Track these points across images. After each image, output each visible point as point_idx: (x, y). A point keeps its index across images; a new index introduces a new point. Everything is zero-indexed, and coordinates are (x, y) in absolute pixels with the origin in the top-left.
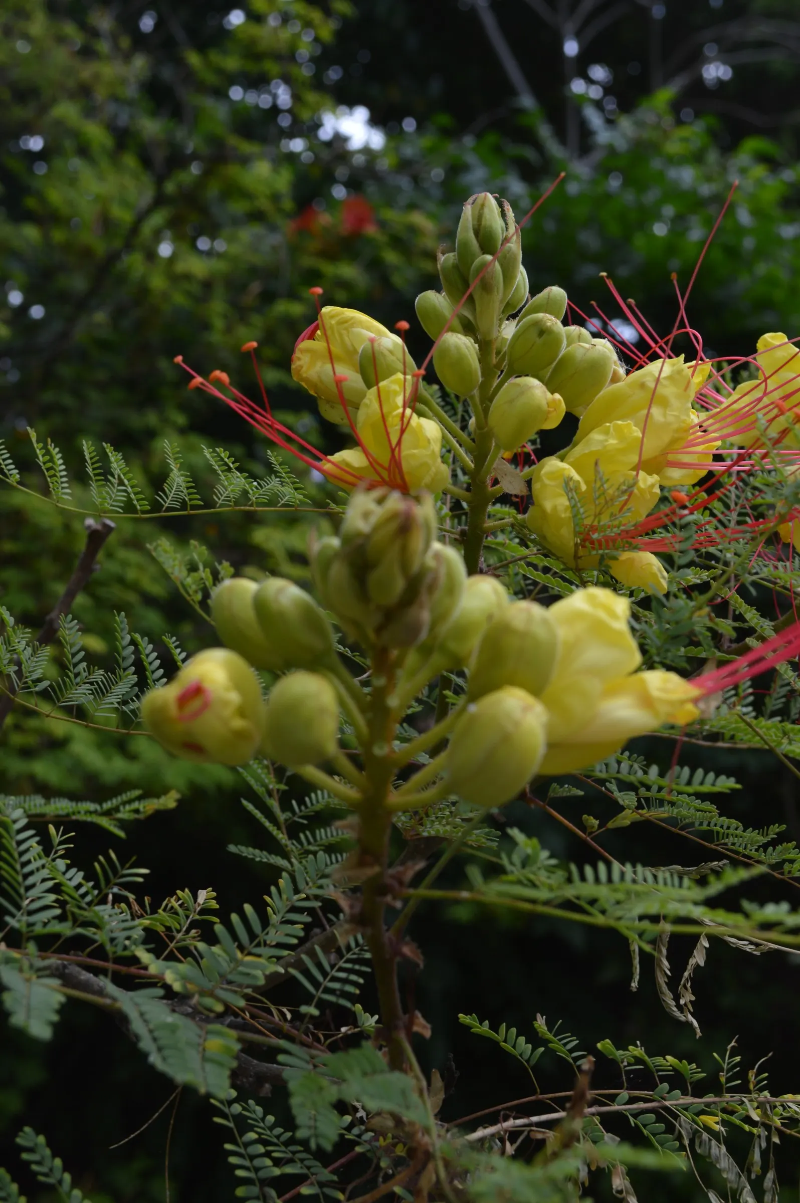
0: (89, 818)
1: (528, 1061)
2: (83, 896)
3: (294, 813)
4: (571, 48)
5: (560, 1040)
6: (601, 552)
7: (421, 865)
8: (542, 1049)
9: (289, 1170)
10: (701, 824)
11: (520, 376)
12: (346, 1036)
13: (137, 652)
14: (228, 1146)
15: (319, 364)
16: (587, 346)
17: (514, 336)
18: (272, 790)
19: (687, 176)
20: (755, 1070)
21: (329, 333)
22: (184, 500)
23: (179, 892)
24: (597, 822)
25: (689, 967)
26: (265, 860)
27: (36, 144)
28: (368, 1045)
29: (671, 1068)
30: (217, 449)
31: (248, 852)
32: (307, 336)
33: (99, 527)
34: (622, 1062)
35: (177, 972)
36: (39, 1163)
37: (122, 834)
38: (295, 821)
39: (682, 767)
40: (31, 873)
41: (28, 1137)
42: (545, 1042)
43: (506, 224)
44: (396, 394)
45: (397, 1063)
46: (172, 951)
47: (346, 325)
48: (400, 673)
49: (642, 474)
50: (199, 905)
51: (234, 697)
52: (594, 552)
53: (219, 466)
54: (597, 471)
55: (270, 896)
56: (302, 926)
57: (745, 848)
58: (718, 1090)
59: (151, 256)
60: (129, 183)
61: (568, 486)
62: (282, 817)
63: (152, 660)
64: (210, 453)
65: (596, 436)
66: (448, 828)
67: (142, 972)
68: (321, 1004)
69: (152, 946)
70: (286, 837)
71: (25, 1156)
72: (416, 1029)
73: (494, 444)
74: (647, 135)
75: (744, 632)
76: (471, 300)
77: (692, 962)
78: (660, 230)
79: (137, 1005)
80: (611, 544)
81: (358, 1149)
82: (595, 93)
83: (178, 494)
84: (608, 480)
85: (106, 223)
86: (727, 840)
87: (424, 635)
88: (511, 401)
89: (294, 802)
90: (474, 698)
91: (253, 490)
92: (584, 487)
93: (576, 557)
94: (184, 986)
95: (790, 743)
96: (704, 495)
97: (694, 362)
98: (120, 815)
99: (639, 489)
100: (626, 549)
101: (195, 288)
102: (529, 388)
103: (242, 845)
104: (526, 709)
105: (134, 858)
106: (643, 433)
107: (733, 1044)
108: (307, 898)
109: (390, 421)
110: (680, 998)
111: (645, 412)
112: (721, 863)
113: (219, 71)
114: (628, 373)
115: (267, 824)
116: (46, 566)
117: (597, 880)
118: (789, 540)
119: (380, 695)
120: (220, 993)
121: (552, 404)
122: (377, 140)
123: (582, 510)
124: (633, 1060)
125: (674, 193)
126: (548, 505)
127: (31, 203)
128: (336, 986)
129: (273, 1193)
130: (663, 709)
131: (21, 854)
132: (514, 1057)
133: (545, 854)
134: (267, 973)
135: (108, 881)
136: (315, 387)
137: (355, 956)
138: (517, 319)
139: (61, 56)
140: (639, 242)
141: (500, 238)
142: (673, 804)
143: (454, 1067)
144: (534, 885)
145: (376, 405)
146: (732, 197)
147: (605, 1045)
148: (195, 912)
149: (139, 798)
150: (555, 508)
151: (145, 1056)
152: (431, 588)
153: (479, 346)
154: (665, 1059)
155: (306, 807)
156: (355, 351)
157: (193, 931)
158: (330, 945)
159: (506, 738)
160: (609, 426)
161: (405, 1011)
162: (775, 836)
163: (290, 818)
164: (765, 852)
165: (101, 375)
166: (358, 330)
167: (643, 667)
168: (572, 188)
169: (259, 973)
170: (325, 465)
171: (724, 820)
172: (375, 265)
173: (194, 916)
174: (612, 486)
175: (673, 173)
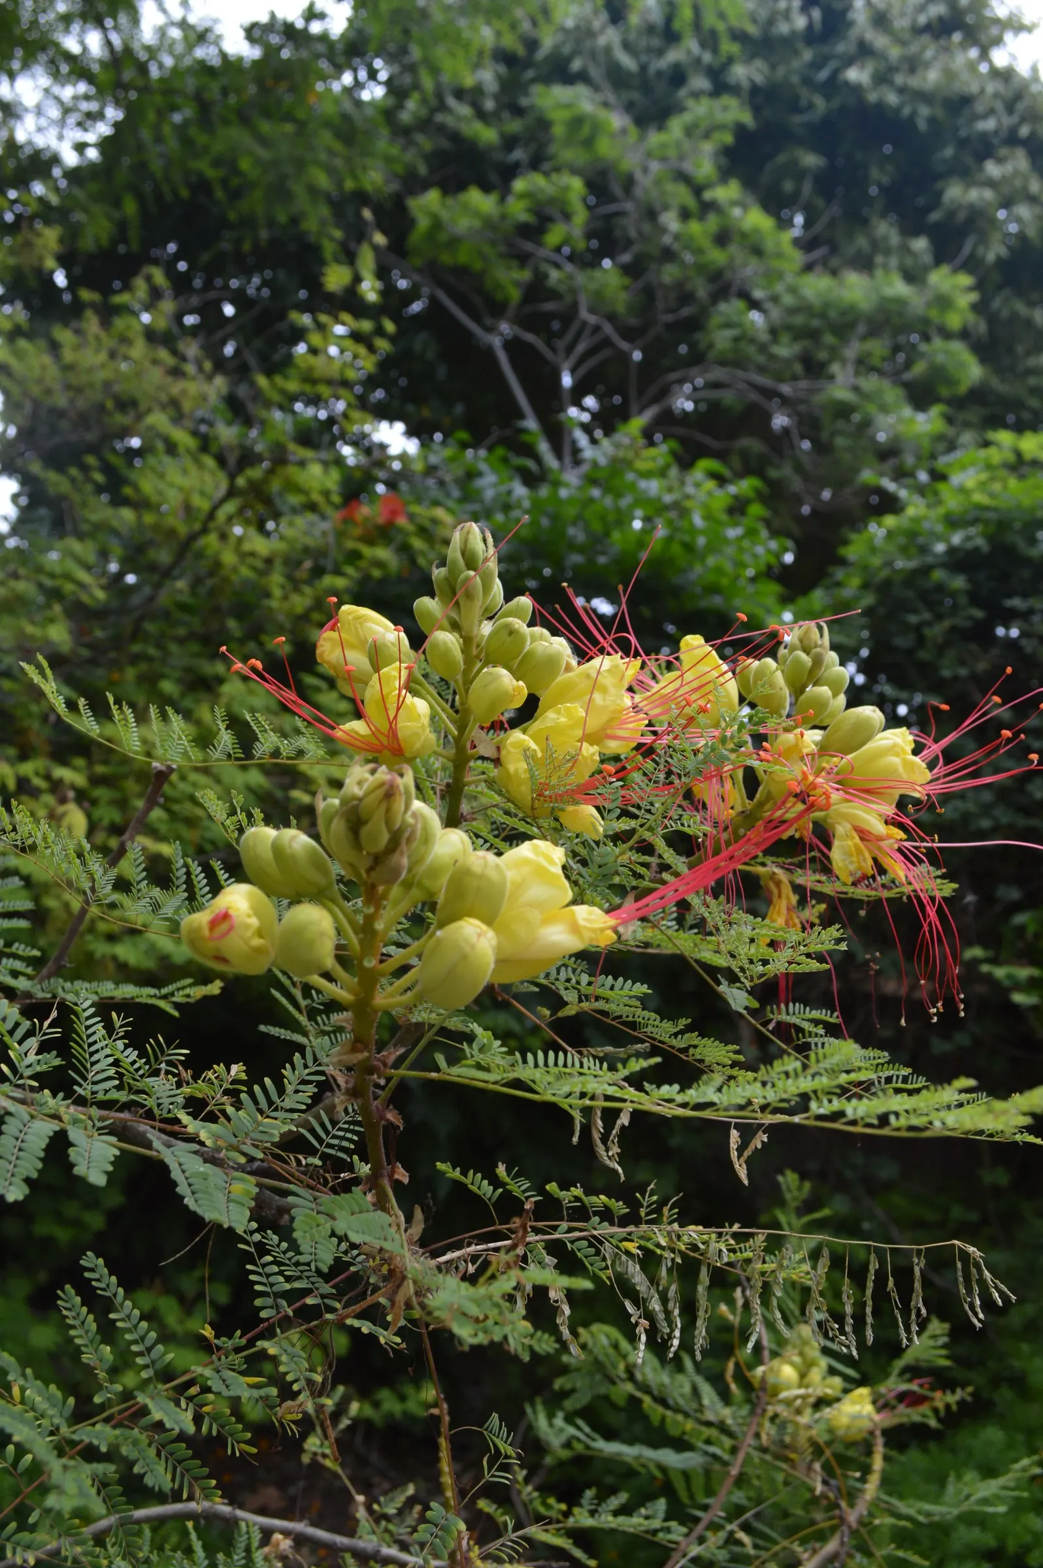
0: (150, 1001)
1: (489, 1200)
2: (137, 1070)
3: (313, 1001)
4: (567, 381)
5: (516, 1183)
6: (552, 805)
7: (402, 1051)
8: (501, 1190)
9: (297, 1285)
10: (628, 1017)
11: (493, 666)
12: (345, 1181)
13: (188, 873)
14: (249, 1267)
15: (334, 651)
16: (546, 644)
17: (490, 633)
18: (296, 982)
19: (653, 487)
20: (668, 1207)
21: (345, 626)
22: (230, 752)
23: (216, 1067)
24: (549, 1012)
25: (617, 1126)
26: (289, 1038)
27: (135, 442)
28: (360, 1188)
29: (602, 1205)
30: (257, 714)
31: (275, 1031)
32: (328, 628)
33: (163, 768)
34: (564, 1200)
35: (209, 1131)
36: (98, 1280)
37: (176, 1014)
38: (314, 1007)
39: (606, 976)
40: (97, 1051)
41: (90, 1259)
42: (503, 1185)
43: (487, 548)
44: (395, 678)
45: (381, 1204)
46: (205, 1115)
47: (361, 621)
48: (386, 903)
49: (585, 744)
50: (231, 1076)
51: (254, 922)
52: (546, 805)
53: (257, 727)
54: (548, 744)
55: (286, 1070)
56: (310, 1095)
57: (661, 1035)
58: (637, 1221)
59: (224, 536)
60: (207, 477)
61: (527, 753)
62: (303, 1003)
63: (200, 880)
64: (251, 717)
65: (551, 715)
67: (183, 1130)
68: (324, 1157)
69: (191, 1110)
70: (306, 1019)
71: (87, 1275)
72: (396, 1176)
73: (472, 718)
74: (621, 454)
75: (665, 867)
76: (457, 603)
77: (619, 1122)
78: (637, 524)
79: (177, 1156)
80: (559, 799)
81: (353, 1269)
82: (585, 417)
83: (225, 748)
84: (557, 751)
85: (188, 508)
86: (647, 1029)
87: (404, 874)
88: (486, 685)
89: (314, 992)
90: (441, 925)
91: (284, 747)
92: (540, 755)
93: (533, 808)
94: (215, 1142)
95: (700, 952)
96: (640, 757)
97: (628, 659)
98: (174, 999)
99: (585, 758)
100: (571, 803)
101: (259, 564)
102: (498, 677)
103: (270, 1025)
104: (481, 935)
105: (179, 1040)
106: (587, 714)
107: (651, 1186)
108: (314, 1073)
109: (388, 699)
110: (609, 1150)
111: (589, 696)
112: (639, 1047)
113: (283, 392)
114: (579, 663)
115: (291, 1008)
116: (131, 786)
117: (536, 1065)
118: (700, 795)
119: (370, 919)
120: (244, 1148)
121: (519, 689)
122: (412, 447)
123: (537, 773)
124: (573, 1199)
125: (642, 500)
126: (512, 768)
127: (127, 491)
128: (336, 1142)
129: (284, 1303)
130: (587, 935)
131: (89, 1036)
132: (479, 1196)
133: (497, 1043)
134: (282, 1131)
135: (156, 1059)
136: (334, 668)
137: (351, 1119)
138: (493, 620)
139: (156, 375)
140: (616, 536)
141: (481, 558)
142: (607, 1000)
144: (487, 1069)
145: (378, 687)
146: (688, 504)
147: (552, 1187)
148: (227, 1082)
149: (190, 985)
150: (517, 770)
151: (180, 1198)
152: (409, 840)
153: (463, 640)
154: (598, 1198)
156: (366, 640)
157: (225, 1098)
158: (332, 1110)
159: (464, 957)
160: (561, 708)
161: (389, 1162)
162: (683, 1027)
163: (310, 1005)
164: (676, 1038)
165: (182, 631)
166: (369, 624)
167: (574, 902)
168: (563, 493)
169: (276, 1132)
170: (339, 734)
171: (646, 1014)
172: (405, 549)
173: (226, 1086)
174: (560, 755)
175: (643, 484)
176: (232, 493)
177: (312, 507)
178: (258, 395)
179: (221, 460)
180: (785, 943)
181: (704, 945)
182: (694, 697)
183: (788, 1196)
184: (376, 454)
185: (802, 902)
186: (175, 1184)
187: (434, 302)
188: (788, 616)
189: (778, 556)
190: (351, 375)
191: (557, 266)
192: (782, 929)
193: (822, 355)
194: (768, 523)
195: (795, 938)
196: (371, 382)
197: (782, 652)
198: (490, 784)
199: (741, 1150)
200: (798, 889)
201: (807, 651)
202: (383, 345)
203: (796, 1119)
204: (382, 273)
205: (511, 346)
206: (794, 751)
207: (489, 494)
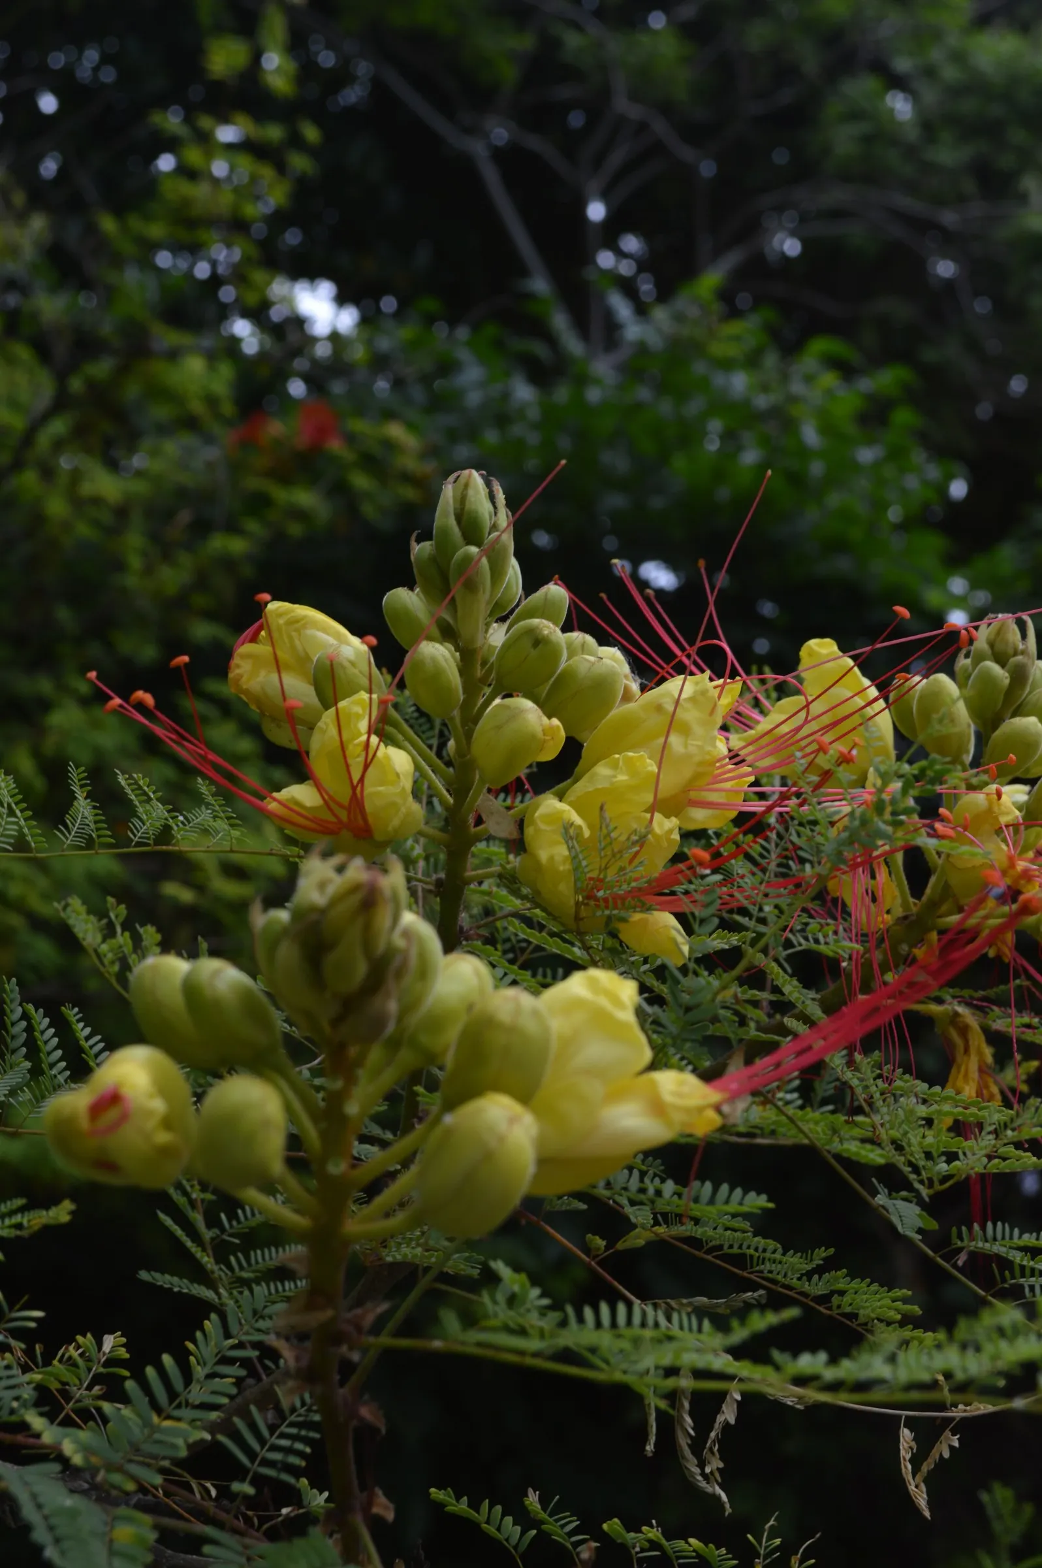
1: (516, 1547)
3: (223, 1230)
4: (596, 211)
5: (557, 1521)
6: (607, 912)
7: (384, 1307)
8: (534, 1532)
10: (731, 1247)
11: (509, 695)
12: (288, 1520)
13: (30, 1029)
15: (263, 673)
16: (592, 658)
17: (503, 645)
18: (196, 1200)
19: (739, 382)
20: (799, 1556)
21: (275, 635)
22: (90, 836)
23: (79, 1338)
24: (604, 1243)
25: (716, 1426)
26: (185, 1291)
28: (316, 1532)
29: (694, 1554)
30: (135, 776)
31: (165, 1280)
32: (249, 637)
34: (634, 1548)
35: (76, 1441)
38: (224, 1241)
39: (703, 1182)
42: (537, 1524)
43: (495, 507)
44: (359, 717)
45: (351, 1553)
46: (67, 1415)
47: (297, 625)
48: (361, 1073)
49: (658, 816)
50: (104, 1354)
51: (158, 1105)
52: (599, 913)
53: (136, 796)
54: (602, 817)
55: (195, 1342)
56: (234, 1380)
57: (785, 1276)
59: (48, 473)
60: (20, 378)
61: (568, 832)
62: (207, 1234)
63: (48, 1038)
64: (126, 780)
65: (602, 770)
66: (419, 1250)
67: (32, 1441)
68: (258, 1481)
69: (46, 1409)
70: (212, 1260)
72: (375, 1510)
73: (477, 777)
74: (685, 331)
75: (782, 1006)
77: (720, 1419)
78: (712, 443)
79: (26, 1484)
80: (619, 903)
82: (626, 269)
83: (83, 829)
84: (616, 828)
86: (762, 1267)
87: (391, 1028)
88: (499, 727)
89: (223, 1216)
90: (450, 1105)
91: (177, 826)
92: (587, 833)
93: (577, 918)
94: (86, 1459)
95: (841, 1142)
96: (743, 835)
97: (722, 681)
99: (655, 836)
100: (638, 909)
101: (106, 518)
102: (518, 713)
103: (156, 1271)
104: (513, 1120)
105: (26, 1298)
106: (659, 768)
107: (772, 1522)
108: (241, 1346)
109: (350, 750)
110: (705, 1465)
111: (662, 740)
112: (756, 1294)
113: (139, 238)
114: (644, 689)
115: (189, 1244)
117: (598, 1325)
118: (838, 894)
119: (336, 1101)
120: (134, 1469)
121: (551, 730)
122: (347, 320)
123: (584, 863)
124: (647, 1545)
125: (721, 404)
126: (543, 855)
128: (277, 1456)
130: (678, 1117)
132: (500, 1543)
133: (535, 1292)
134: (191, 1440)
136: (258, 701)
137: (301, 1419)
138: (508, 622)
140: (679, 463)
141: (487, 524)
142: (697, 1221)
143: (423, 1557)
144: (522, 1332)
145: (333, 731)
146: (796, 411)
147: (614, 1526)
148: (99, 1362)
149: (22, 1210)
150: (551, 858)
151: (38, 1549)
152: (400, 974)
153: (461, 655)
154: (687, 1542)
155: (239, 1222)
156: (307, 658)
157: (97, 1388)
158: (268, 1400)
159: (488, 1156)
160: (618, 759)
161: (363, 1487)
162: (821, 1262)
163: (218, 1236)
164: (809, 1280)
166: (310, 632)
167: (653, 1066)
168: (593, 395)
169: (180, 1442)
170: (272, 806)
171: (760, 1241)
172: (340, 490)
173: (97, 1369)
174: (620, 835)
175: (719, 379)
176: (61, 403)
177: (190, 423)
178: (102, 246)
179: (42, 348)
180: (980, 1126)
181: (846, 1132)
182: (827, 738)
183: (997, 1527)
184: (293, 337)
185: (1003, 1058)
186: (27, 1528)
187: (378, 87)
188: (958, 585)
189: (943, 490)
190: (252, 210)
191: (578, 27)
192: (974, 1104)
193: (1006, 161)
194: (923, 438)
195: (996, 1117)
196: (279, 220)
197: (962, 662)
198: (509, 880)
199: (917, 1461)
200: (996, 1039)
201: (1001, 661)
202: (299, 162)
203: (1019, 1403)
204: (297, 44)
205: (504, 157)
206: (987, 819)
207: (474, 398)
